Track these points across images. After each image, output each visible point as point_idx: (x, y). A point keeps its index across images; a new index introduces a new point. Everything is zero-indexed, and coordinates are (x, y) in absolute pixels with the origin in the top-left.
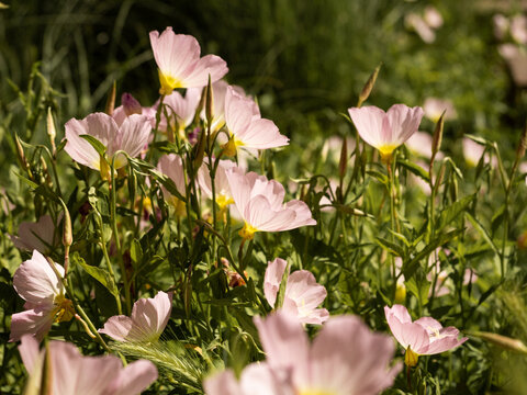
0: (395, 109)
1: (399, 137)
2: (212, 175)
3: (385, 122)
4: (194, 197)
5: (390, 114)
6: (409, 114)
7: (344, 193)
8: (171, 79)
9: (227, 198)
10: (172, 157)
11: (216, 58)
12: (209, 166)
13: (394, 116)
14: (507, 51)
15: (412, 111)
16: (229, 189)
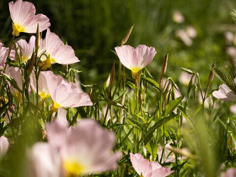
0: (140, 47)
1: (142, 63)
2: (37, 78)
3: (134, 54)
4: (26, 91)
5: (137, 50)
6: (147, 51)
7: (112, 95)
8: (19, 27)
9: (46, 94)
10: (17, 69)
11: (43, 16)
12: (36, 72)
13: (139, 51)
14: (232, 51)
15: (149, 49)
16: (47, 88)
